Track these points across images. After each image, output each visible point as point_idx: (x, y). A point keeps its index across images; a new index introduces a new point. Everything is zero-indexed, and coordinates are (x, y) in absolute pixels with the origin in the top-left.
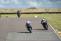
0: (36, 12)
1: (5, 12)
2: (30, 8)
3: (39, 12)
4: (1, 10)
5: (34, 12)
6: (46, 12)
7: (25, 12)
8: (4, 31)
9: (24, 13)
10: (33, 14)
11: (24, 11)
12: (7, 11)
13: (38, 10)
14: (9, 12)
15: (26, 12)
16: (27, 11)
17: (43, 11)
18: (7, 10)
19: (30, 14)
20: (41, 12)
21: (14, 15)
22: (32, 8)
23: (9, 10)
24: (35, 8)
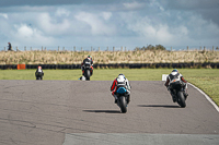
0: (164, 61)
1: (55, 63)
2: (146, 49)
3: (177, 62)
4: (42, 55)
5: (157, 61)
6: (202, 61)
7: (126, 62)
8: (52, 128)
9: (123, 66)
10: (155, 70)
11: (122, 57)
12: (63, 59)
13: (171, 56)
14: (68, 62)
15: (131, 62)
16: (133, 58)
17: (192, 58)
18: (61, 56)
19: (143, 70)
20: (183, 61)
22: (150, 48)
23: (69, 56)
24: (160, 48)
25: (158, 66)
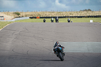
0: (91, 15)
2: (84, 11)
4: (45, 13)
5: (88, 15)
9: (75, 17)
11: (75, 14)
12: (53, 15)
13: (93, 13)
16: (79, 14)
18: (52, 13)
19: (83, 18)
21: (62, 19)
22: (86, 10)
23: (55, 13)
24: (89, 10)
25: (88, 17)
